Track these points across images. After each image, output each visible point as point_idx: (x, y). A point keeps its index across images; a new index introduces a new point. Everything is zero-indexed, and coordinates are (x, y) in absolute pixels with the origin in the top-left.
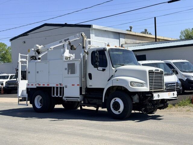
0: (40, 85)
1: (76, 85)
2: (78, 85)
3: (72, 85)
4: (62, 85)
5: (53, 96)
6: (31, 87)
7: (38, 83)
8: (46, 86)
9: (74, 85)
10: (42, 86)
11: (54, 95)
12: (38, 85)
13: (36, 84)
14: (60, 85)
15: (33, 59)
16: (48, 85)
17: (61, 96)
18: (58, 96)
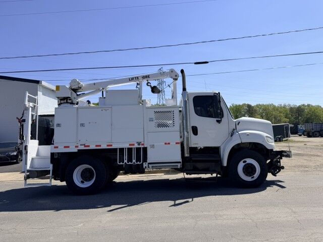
0: (89, 146)
1: (173, 143)
2: (177, 143)
3: (166, 144)
4: (143, 145)
5: (121, 163)
6: (62, 150)
7: (83, 143)
8: (104, 146)
9: (169, 144)
10: (93, 147)
11: (122, 161)
12: (83, 146)
13: (79, 145)
14: (139, 144)
15: (67, 103)
16: (110, 145)
17: (138, 163)
18: (131, 162)
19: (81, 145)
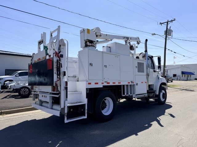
0: (109, 83)
1: (144, 82)
2: (146, 82)
4: (133, 83)
5: (124, 96)
6: (93, 86)
7: (106, 81)
8: (117, 84)
10: (111, 84)
11: (124, 94)
12: (106, 83)
13: (104, 82)
14: (132, 83)
16: (120, 83)
17: (131, 95)
18: (128, 94)
19: (105, 82)
